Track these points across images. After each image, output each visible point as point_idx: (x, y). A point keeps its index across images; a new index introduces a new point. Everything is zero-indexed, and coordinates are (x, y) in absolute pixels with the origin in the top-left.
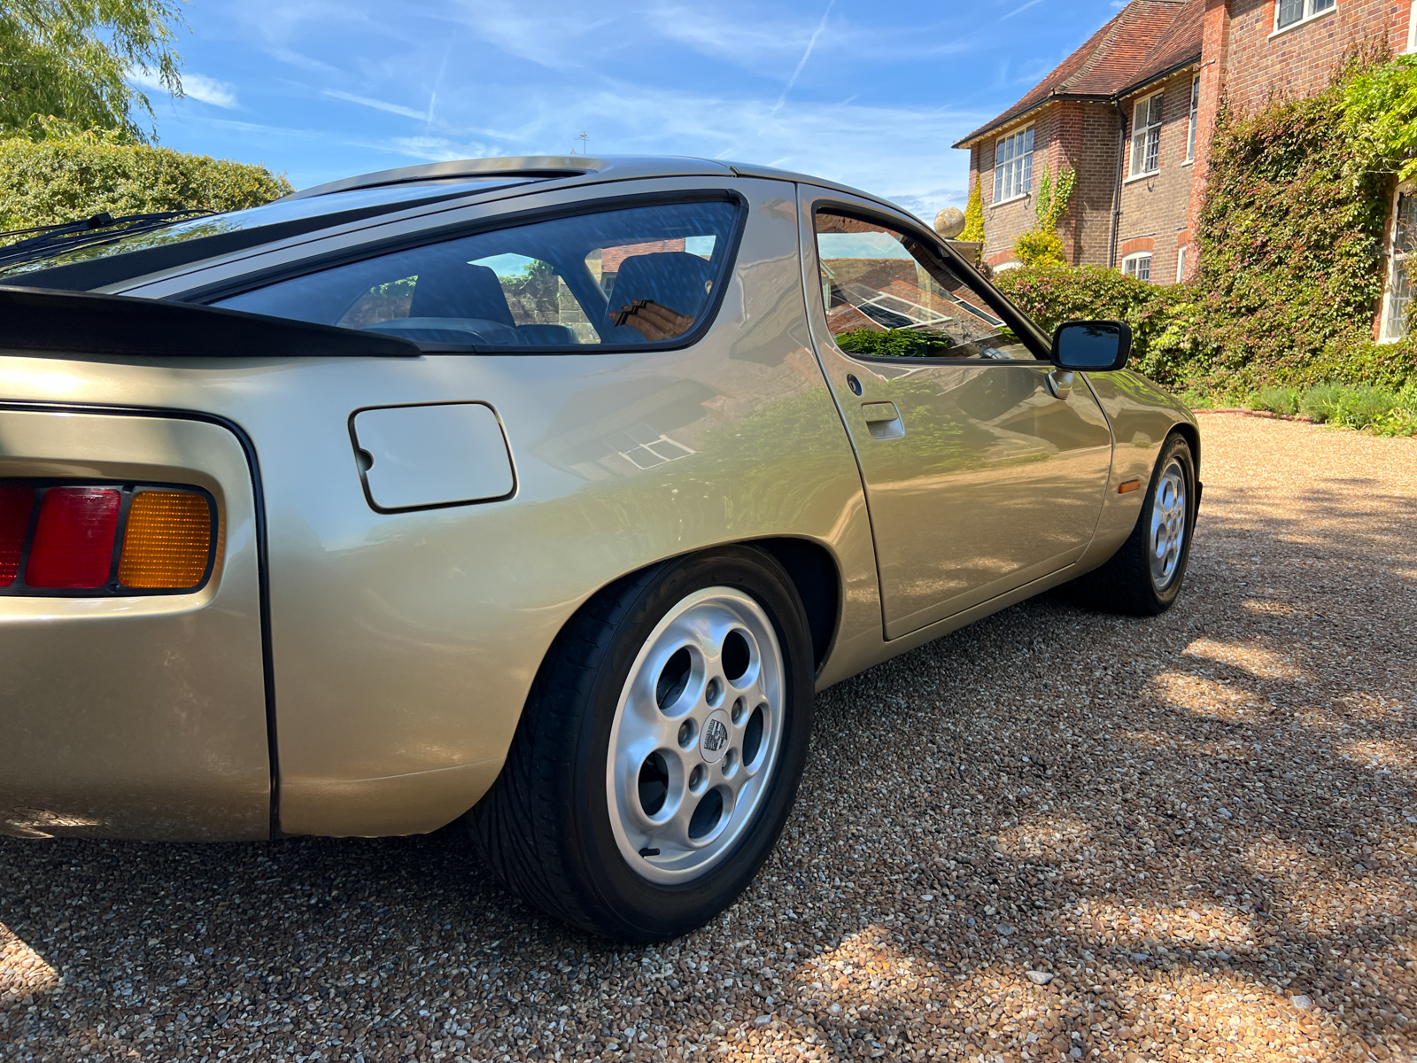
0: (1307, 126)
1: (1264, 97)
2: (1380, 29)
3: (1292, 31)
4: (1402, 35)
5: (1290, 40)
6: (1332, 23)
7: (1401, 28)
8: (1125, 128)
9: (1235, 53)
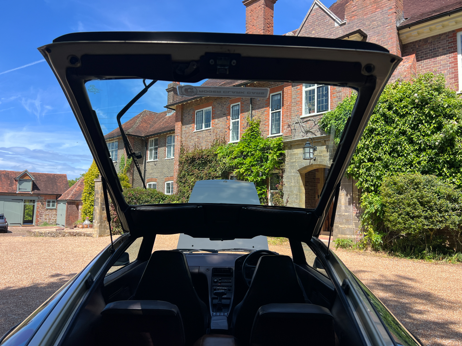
0: (207, 157)
1: (193, 147)
2: (223, 135)
3: (200, 131)
4: (229, 138)
5: (200, 134)
6: (210, 131)
7: (228, 136)
8: (146, 146)
9: (184, 134)
